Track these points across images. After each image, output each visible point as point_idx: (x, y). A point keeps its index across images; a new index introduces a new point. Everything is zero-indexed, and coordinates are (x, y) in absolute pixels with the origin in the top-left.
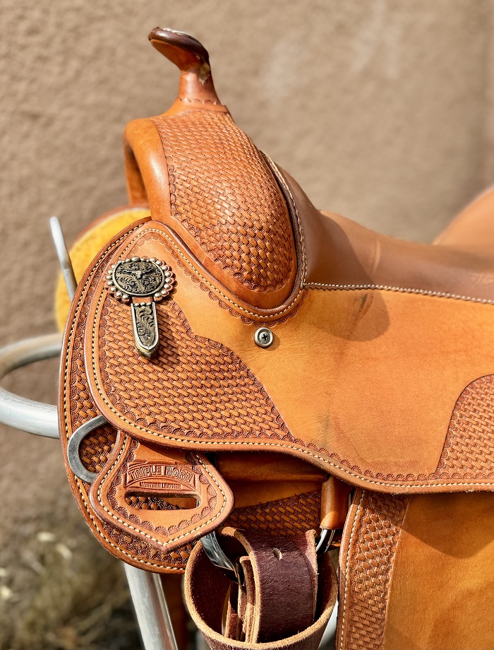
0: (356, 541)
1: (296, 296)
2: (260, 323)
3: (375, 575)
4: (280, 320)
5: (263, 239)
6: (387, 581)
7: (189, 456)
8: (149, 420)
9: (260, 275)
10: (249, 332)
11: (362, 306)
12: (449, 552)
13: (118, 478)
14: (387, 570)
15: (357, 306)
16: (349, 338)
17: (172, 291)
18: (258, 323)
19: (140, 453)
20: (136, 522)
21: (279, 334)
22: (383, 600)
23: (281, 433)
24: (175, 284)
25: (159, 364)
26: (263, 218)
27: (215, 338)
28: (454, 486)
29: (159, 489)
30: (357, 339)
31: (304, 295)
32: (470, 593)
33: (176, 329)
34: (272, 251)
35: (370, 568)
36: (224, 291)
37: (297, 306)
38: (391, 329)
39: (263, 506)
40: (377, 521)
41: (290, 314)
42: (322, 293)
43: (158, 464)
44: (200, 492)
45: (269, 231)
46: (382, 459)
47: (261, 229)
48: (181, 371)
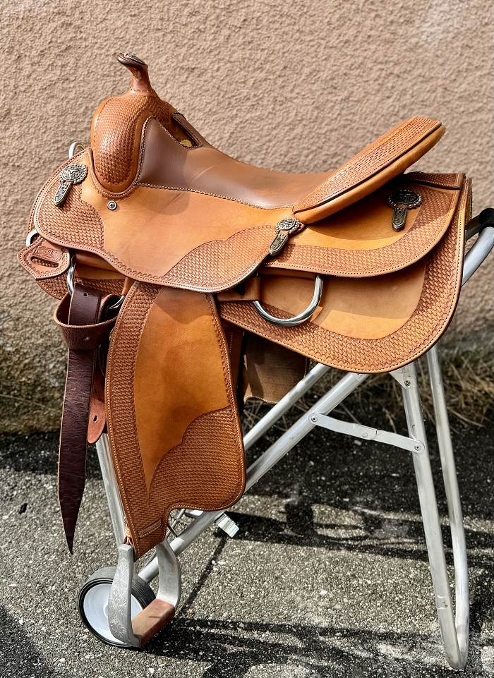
0: (130, 302)
1: (131, 189)
2: (112, 198)
3: (137, 319)
4: (121, 198)
5: (111, 160)
6: (143, 323)
7: (63, 249)
8: (49, 231)
9: (109, 176)
10: (106, 202)
11: (174, 198)
12: (176, 319)
13: (32, 250)
14: (144, 319)
15: (172, 197)
16: (159, 212)
17: (84, 180)
18: (110, 198)
19: (45, 244)
20: (31, 267)
21: (119, 205)
22: (139, 331)
23: (99, 246)
24: (86, 177)
25: (63, 210)
26: (112, 151)
27: (88, 203)
28: (171, 285)
29: (47, 258)
30: (165, 214)
31: (135, 189)
32: (186, 343)
33: (75, 197)
34: (115, 166)
35: (135, 315)
36: (97, 182)
37: (131, 193)
38: (186, 212)
39: (102, 281)
40: (143, 296)
41: (126, 196)
42: (149, 189)
43: (50, 249)
44: (60, 263)
45: (114, 157)
46: (140, 266)
47: (110, 156)
48: (70, 214)
